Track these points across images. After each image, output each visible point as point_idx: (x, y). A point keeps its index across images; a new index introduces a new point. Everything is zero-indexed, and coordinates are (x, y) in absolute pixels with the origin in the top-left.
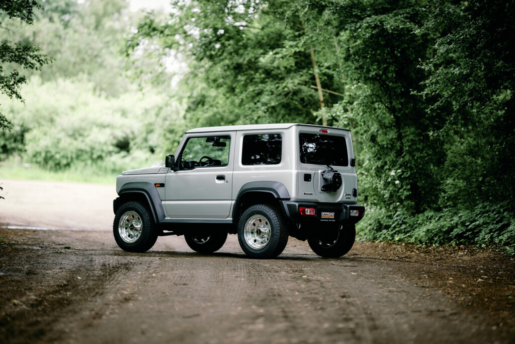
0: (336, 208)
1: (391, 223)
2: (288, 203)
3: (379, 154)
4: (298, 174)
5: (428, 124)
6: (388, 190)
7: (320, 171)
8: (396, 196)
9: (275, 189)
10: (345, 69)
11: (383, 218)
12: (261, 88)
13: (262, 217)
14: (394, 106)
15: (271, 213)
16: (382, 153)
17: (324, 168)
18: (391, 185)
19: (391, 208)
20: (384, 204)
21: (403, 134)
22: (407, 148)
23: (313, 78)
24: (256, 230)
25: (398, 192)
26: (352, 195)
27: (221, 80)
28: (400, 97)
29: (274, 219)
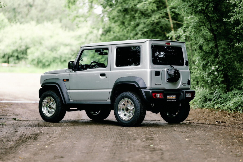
0: (177, 92)
1: (212, 98)
2: (145, 90)
3: (204, 56)
4: (151, 72)
5: (233, 38)
6: (210, 78)
7: (165, 69)
8: (215, 81)
9: (136, 81)
10: (183, 6)
11: (207, 94)
12: (138, 22)
13: (129, 100)
14: (213, 28)
15: (134, 97)
16: (206, 56)
17: (168, 67)
18: (212, 75)
19: (212, 89)
20: (208, 86)
21: (218, 45)
22: (221, 53)
23: (167, 14)
24: (125, 108)
25: (216, 78)
26: (187, 84)
27: (116, 18)
28: (216, 23)
29: (136, 101)
